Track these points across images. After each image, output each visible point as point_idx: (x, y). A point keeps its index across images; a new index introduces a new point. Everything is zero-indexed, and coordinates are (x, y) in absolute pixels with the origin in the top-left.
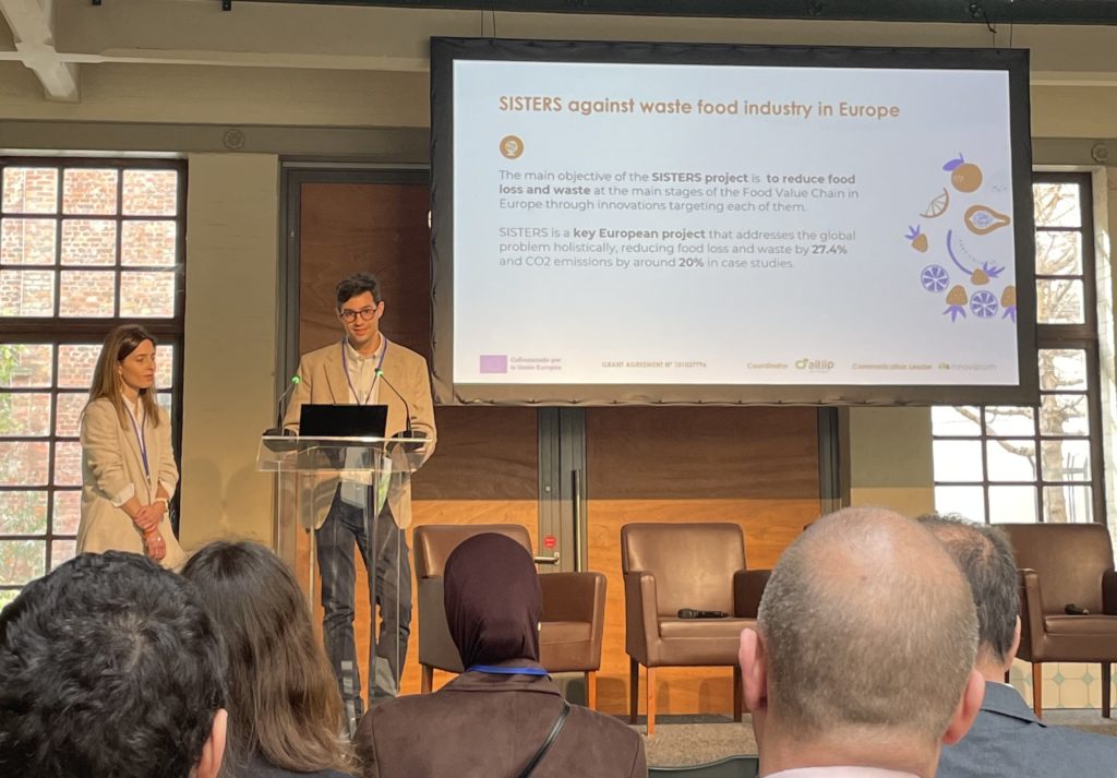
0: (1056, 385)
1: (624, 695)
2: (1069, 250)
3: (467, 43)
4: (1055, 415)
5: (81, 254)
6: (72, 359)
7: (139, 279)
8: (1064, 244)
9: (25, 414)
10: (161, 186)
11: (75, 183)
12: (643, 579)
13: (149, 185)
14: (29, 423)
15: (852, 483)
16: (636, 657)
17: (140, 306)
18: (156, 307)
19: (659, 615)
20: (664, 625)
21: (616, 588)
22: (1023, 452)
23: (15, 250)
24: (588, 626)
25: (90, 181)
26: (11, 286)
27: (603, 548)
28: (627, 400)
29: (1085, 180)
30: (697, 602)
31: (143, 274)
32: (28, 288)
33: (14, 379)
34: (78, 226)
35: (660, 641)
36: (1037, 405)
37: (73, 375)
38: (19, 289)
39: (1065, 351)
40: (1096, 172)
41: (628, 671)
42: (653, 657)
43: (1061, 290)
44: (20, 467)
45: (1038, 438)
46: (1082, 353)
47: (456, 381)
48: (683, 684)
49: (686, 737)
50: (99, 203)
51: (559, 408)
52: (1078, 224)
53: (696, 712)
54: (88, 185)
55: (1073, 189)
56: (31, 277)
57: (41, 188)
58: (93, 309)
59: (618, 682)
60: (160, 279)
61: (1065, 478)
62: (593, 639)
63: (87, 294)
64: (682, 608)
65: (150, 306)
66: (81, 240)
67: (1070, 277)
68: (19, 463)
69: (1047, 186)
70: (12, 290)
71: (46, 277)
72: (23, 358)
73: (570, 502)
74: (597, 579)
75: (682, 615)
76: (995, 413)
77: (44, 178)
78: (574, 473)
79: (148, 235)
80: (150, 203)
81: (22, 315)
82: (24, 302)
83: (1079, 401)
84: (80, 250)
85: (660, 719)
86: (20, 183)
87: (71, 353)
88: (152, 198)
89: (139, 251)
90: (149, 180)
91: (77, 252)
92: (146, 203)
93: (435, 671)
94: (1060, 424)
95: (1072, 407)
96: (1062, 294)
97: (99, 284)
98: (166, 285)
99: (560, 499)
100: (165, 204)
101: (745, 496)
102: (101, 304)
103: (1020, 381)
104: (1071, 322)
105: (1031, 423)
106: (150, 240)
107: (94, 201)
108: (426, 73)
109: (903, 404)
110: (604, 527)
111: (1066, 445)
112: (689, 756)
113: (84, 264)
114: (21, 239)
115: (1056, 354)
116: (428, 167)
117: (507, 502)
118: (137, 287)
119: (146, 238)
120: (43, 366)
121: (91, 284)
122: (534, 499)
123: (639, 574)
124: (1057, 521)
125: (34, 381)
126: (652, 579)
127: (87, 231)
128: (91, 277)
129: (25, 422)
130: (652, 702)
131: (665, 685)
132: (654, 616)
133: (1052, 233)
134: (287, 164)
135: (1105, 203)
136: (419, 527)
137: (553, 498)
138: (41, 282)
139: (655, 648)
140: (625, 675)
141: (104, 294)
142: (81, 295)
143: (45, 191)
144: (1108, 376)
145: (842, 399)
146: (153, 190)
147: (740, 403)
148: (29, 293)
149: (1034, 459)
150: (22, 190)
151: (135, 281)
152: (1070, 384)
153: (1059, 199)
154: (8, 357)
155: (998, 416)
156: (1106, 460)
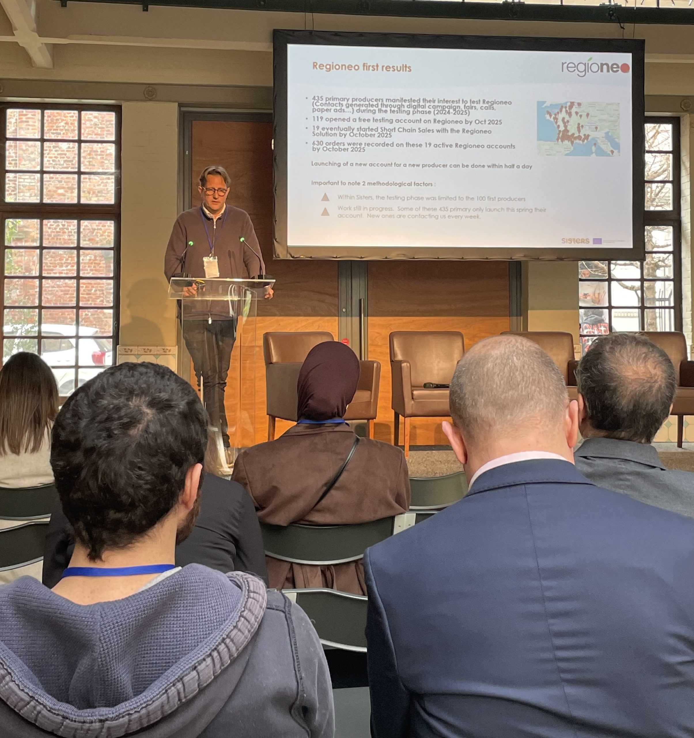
0: (653, 248)
1: (389, 434)
2: (664, 165)
3: (296, 34)
4: (652, 266)
5: (54, 163)
6: (50, 228)
7: (90, 179)
8: (661, 161)
9: (21, 262)
10: (103, 121)
11: (49, 119)
12: (403, 365)
13: (96, 120)
14: (23, 267)
15: (529, 307)
16: (398, 411)
17: (91, 196)
18: (100, 196)
19: (412, 386)
20: (415, 392)
21: (386, 369)
22: (632, 288)
23: (12, 160)
24: (369, 392)
25: (59, 117)
26: (11, 183)
27: (377, 346)
28: (394, 256)
29: (676, 122)
30: (436, 379)
31: (92, 176)
32: (21, 184)
33: (14, 240)
34: (52, 146)
35: (413, 402)
36: (642, 260)
37: (50, 238)
38: (15, 184)
39: (660, 227)
40: (683, 117)
41: (393, 420)
42: (408, 411)
43: (658, 190)
44: (18, 294)
45: (642, 280)
46: (671, 229)
47: (289, 244)
48: (426, 427)
49: (428, 459)
50: (64, 131)
51: (351, 261)
52: (670, 149)
53: (433, 444)
54: (57, 120)
55: (669, 127)
56: (23, 177)
57: (28, 122)
58: (62, 197)
59: (386, 426)
60: (103, 179)
61: (657, 304)
62: (372, 400)
63: (58, 188)
64: (426, 382)
65: (97, 196)
66: (54, 154)
67: (664, 182)
68: (18, 291)
69: (652, 125)
70: (11, 185)
71: (32, 177)
72: (19, 227)
73: (358, 318)
74: (375, 365)
75: (426, 386)
76: (616, 264)
77: (30, 116)
78: (360, 300)
79: (94, 151)
80: (96, 131)
81: (17, 201)
82: (19, 192)
83: (668, 257)
84: (53, 161)
85: (413, 448)
86: (15, 118)
87: (49, 224)
88: (97, 128)
89: (89, 162)
90: (95, 117)
91: (51, 162)
92: (93, 132)
93: (277, 419)
94: (655, 271)
95: (663, 261)
96: (659, 192)
97: (65, 182)
98: (107, 183)
99: (352, 316)
100: (105, 132)
101: (464, 315)
102: (67, 194)
103: (634, 246)
104: (663, 209)
105: (639, 271)
106: (96, 155)
107: (62, 130)
108: (271, 52)
109: (562, 259)
110: (378, 333)
111: (659, 285)
112: (430, 470)
113: (56, 170)
114: (16, 153)
115: (654, 229)
116: (272, 111)
117: (319, 318)
118: (89, 184)
119: (94, 154)
120: (31, 232)
121: (60, 182)
122: (336, 316)
123: (400, 362)
124: (651, 330)
125: (26, 241)
126: (408, 365)
127: (57, 149)
128: (60, 177)
129: (21, 266)
130: (407, 438)
131: (414, 427)
132: (409, 387)
133: (654, 154)
134: (183, 109)
135: (688, 136)
136: (267, 333)
137: (347, 316)
138: (29, 181)
139: (410, 406)
140: (391, 422)
141: (69, 188)
142: (55, 189)
143: (31, 123)
144: (686, 243)
145: (525, 256)
146: (97, 124)
147: (463, 258)
148: (22, 187)
149: (639, 292)
150: (16, 122)
151: (87, 180)
152: (663, 247)
153: (659, 133)
154: (10, 227)
155: (617, 266)
156: (683, 293)
